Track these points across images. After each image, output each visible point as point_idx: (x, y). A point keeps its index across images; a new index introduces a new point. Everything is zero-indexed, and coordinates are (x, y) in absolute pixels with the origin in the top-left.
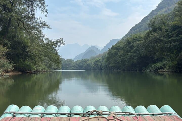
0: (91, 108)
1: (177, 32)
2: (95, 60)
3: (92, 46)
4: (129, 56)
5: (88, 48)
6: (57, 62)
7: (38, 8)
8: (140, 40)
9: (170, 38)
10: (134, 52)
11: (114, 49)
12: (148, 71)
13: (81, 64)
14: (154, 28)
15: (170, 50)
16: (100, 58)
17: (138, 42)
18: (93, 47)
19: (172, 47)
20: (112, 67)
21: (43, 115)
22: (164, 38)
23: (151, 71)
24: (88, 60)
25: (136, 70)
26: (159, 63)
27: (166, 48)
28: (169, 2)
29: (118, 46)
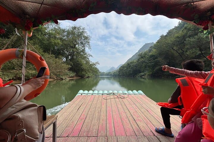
0: (111, 92)
4: (129, 70)
9: (150, 61)
10: (131, 68)
11: (122, 68)
12: (137, 77)
13: (108, 74)
15: (149, 67)
16: (116, 71)
18: (113, 67)
20: (121, 75)
21: (92, 94)
22: (147, 61)
25: (131, 76)
26: (142, 73)
29: (124, 66)
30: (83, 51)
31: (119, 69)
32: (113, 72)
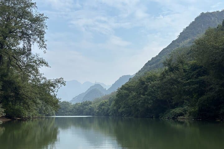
1: (197, 72)
2: (100, 103)
3: (96, 84)
4: (143, 99)
5: (91, 86)
6: (56, 106)
7: (35, 43)
8: (156, 80)
9: (189, 79)
10: (148, 95)
11: (125, 90)
13: (82, 108)
14: (171, 68)
16: (106, 100)
17: (153, 82)
18: (98, 85)
19: (191, 90)
20: (122, 112)
22: (182, 79)
23: (169, 118)
24: (90, 103)
25: (151, 116)
26: (178, 109)
27: (184, 91)
28: (193, 31)
29: (130, 86)
30: (26, 52)
31: (117, 96)
32: (99, 103)
